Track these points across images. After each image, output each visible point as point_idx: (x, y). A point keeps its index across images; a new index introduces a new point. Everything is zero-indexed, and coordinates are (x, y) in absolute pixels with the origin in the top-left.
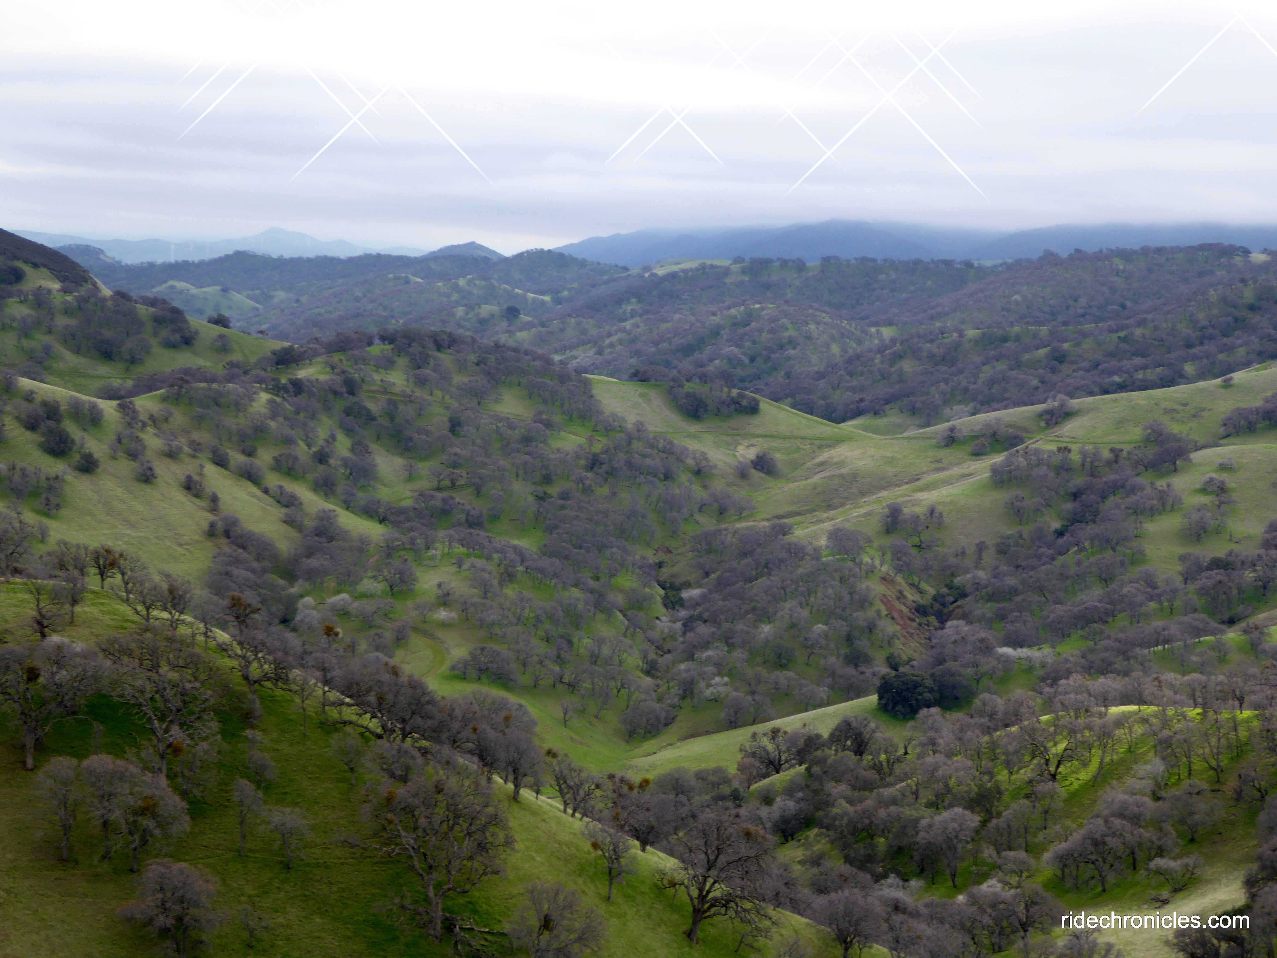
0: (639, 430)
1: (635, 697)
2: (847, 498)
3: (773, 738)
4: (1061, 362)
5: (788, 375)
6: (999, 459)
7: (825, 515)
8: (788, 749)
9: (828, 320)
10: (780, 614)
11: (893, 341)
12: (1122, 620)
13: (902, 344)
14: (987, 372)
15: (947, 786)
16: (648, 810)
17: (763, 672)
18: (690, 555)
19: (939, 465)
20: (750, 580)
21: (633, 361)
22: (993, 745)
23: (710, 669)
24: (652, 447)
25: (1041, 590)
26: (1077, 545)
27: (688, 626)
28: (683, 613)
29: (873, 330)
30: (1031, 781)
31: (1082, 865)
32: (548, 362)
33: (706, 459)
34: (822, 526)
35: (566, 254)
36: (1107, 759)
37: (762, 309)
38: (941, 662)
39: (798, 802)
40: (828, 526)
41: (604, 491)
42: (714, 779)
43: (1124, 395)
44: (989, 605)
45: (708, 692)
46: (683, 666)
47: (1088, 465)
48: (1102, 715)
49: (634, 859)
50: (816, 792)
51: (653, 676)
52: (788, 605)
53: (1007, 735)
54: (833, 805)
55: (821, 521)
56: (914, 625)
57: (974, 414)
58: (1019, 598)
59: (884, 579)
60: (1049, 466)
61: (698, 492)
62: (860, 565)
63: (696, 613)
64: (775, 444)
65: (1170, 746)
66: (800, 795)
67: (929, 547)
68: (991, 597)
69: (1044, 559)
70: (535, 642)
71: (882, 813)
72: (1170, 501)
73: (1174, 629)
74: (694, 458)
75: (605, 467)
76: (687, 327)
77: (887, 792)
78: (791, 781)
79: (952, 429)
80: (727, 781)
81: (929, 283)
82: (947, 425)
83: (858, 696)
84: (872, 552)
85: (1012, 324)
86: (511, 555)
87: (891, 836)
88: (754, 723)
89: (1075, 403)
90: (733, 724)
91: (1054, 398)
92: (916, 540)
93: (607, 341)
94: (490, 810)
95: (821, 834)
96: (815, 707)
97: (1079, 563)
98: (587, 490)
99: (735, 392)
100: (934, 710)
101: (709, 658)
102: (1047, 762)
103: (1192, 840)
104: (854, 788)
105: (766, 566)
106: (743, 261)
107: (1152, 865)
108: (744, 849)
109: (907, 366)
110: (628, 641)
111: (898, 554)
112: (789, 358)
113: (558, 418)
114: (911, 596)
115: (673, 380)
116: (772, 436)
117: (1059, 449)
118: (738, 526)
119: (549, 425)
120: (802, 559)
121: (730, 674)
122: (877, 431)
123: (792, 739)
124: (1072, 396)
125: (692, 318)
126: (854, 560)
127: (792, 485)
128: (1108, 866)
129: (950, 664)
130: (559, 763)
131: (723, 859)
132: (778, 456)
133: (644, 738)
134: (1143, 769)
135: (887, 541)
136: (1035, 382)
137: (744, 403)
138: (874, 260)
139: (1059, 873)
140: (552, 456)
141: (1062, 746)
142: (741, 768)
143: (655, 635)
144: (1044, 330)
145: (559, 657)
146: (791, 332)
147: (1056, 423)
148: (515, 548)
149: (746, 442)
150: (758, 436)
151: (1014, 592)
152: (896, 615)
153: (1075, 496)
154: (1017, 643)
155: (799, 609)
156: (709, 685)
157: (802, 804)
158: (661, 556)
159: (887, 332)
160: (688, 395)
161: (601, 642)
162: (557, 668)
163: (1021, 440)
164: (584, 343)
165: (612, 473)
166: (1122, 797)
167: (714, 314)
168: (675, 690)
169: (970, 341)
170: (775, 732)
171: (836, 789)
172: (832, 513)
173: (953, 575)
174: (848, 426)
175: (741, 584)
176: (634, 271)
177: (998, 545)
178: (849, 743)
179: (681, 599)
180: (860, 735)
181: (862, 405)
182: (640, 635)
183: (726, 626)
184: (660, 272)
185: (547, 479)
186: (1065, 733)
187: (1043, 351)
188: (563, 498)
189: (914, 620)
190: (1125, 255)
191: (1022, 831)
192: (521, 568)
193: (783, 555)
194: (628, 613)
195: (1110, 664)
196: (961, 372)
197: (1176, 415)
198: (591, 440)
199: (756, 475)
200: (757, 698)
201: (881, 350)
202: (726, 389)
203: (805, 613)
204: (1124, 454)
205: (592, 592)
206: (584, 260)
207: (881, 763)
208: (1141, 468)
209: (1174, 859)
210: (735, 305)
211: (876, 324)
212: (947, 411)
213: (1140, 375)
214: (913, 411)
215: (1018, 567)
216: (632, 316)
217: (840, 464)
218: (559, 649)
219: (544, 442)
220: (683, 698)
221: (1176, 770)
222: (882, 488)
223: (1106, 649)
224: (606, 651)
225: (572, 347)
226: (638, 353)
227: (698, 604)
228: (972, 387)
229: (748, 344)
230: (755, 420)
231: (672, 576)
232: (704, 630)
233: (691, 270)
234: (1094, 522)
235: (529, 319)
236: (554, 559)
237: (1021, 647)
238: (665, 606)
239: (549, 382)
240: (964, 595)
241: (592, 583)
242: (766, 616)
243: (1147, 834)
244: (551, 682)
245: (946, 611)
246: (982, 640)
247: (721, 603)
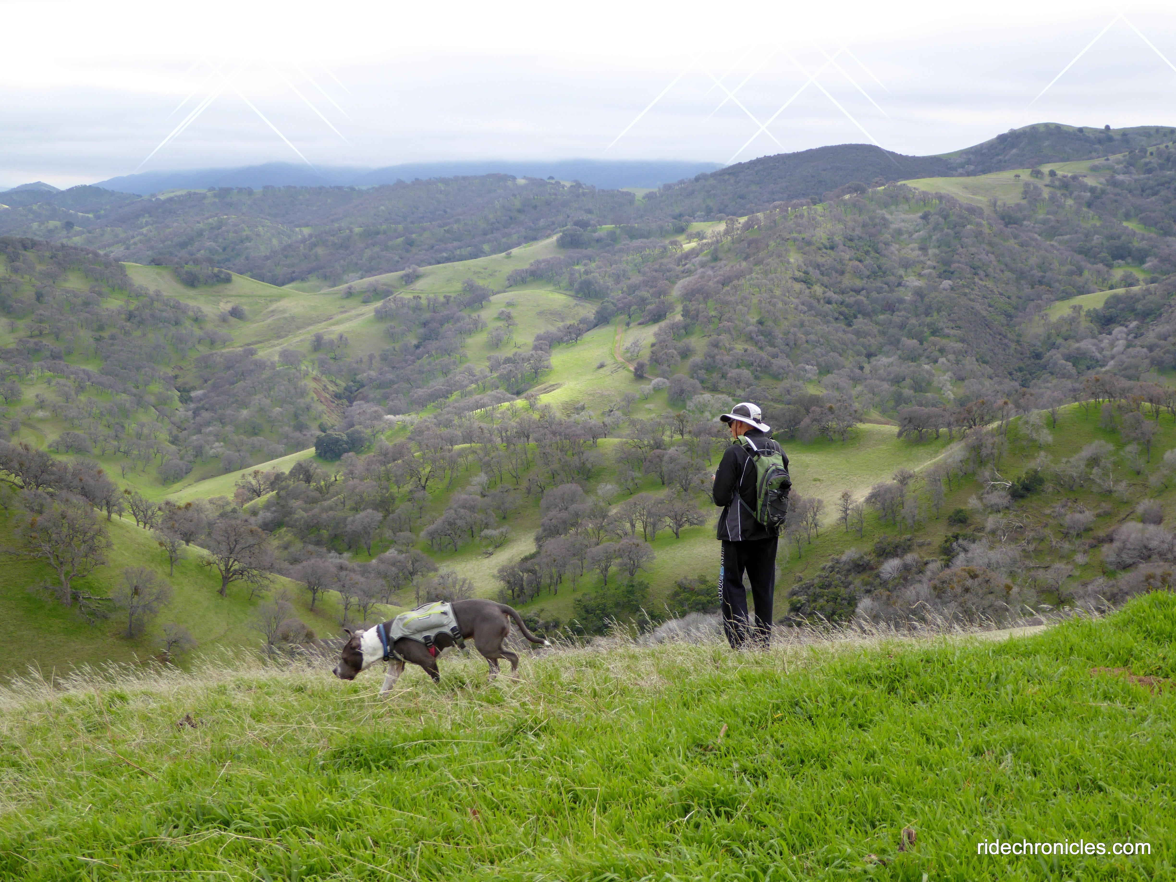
0: (157, 295)
1: (166, 458)
2: (289, 332)
3: (255, 477)
4: (411, 246)
5: (247, 259)
6: (379, 304)
7: (276, 342)
8: (265, 483)
9: (269, 224)
10: (252, 403)
11: (310, 236)
12: (456, 395)
13: (316, 237)
14: (368, 253)
15: (361, 496)
16: (191, 521)
17: (245, 438)
18: (194, 370)
19: (343, 310)
20: (233, 383)
21: (149, 253)
22: (387, 472)
23: (212, 438)
24: (167, 305)
25: (408, 381)
26: (428, 353)
27: (196, 413)
28: (192, 406)
29: (297, 229)
30: (411, 491)
31: (443, 537)
32: (96, 255)
33: (201, 311)
34: (275, 348)
35: (101, 187)
36: (455, 475)
37: (228, 219)
38: (352, 425)
39: (272, 513)
40: (278, 348)
41: (138, 333)
42: (221, 503)
43: (450, 264)
44: (378, 391)
45: (212, 452)
46: (195, 438)
47: (431, 306)
48: (450, 451)
49: (185, 550)
50: (283, 506)
51: (176, 445)
52: (257, 397)
53: (396, 466)
54: (294, 513)
55: (274, 346)
56: (334, 405)
57: (362, 278)
58: (396, 386)
59: (315, 379)
60: (409, 307)
61: (197, 332)
62: (299, 371)
63: (200, 405)
64: (243, 300)
65: (489, 466)
66: (274, 508)
67: (340, 358)
68: (380, 386)
69: (409, 362)
70: (101, 428)
71: (324, 516)
72: (480, 325)
73: (486, 400)
74: (193, 311)
75: (138, 319)
76: (182, 231)
77: (326, 504)
78: (268, 501)
79: (350, 288)
80: (228, 503)
81: (329, 201)
82: (346, 285)
83: (303, 449)
84: (306, 363)
85: (381, 224)
86: (82, 375)
87: (330, 529)
88: (241, 469)
89: (422, 270)
90: (228, 469)
91: (409, 267)
92: (333, 355)
93: (132, 241)
94: (96, 527)
95: (288, 531)
96: (277, 457)
97: (429, 364)
98: (127, 333)
99: (216, 270)
100: (351, 454)
101: (210, 432)
102: (420, 479)
103: (504, 518)
104: (306, 502)
105: (242, 374)
106: (214, 189)
107: (483, 534)
108: (251, 540)
109: (320, 251)
110: (160, 424)
111: (322, 364)
112: (247, 248)
113: (105, 290)
114: (331, 388)
115: (177, 263)
116: (240, 296)
117: (414, 297)
118: (223, 351)
119: (100, 294)
120: (264, 369)
121: (224, 440)
122: (303, 290)
123: (267, 476)
124: (419, 265)
125: (184, 225)
126: (296, 368)
127: (255, 325)
128: (457, 536)
129: (357, 427)
130: (132, 497)
131: (238, 547)
132: (245, 307)
133: (174, 482)
134: (476, 480)
135: (315, 356)
136: (397, 258)
137: (222, 276)
138: (295, 188)
139: (430, 543)
140: (103, 313)
141: (428, 470)
142: (236, 496)
143: (176, 419)
144: (400, 227)
145: (116, 436)
146: (247, 232)
147: (412, 282)
148: (84, 371)
149: (225, 300)
150: (232, 296)
151: (392, 382)
152: (323, 400)
153: (425, 324)
154: (395, 413)
155: (264, 399)
156: (211, 448)
157: (276, 514)
158: (177, 372)
159: (306, 231)
160: (187, 272)
161: (142, 425)
162: (116, 443)
163: (392, 293)
164: (117, 243)
165: (142, 322)
166: (464, 496)
167: (199, 222)
168: (191, 452)
169: (357, 234)
170: (256, 473)
171: (295, 503)
172: (281, 341)
173: (356, 374)
174: (287, 288)
175: (227, 386)
176: (146, 197)
177: (381, 355)
178: (301, 476)
179: (191, 397)
180: (308, 471)
181: (294, 275)
182: (166, 420)
183: (220, 412)
184: (162, 197)
185: (101, 328)
186: (430, 462)
187: (400, 240)
188: (111, 339)
189: (333, 402)
190: (445, 181)
191: (407, 520)
192: (89, 383)
193: (252, 367)
194: (157, 407)
195: (451, 421)
196: (352, 253)
197: (480, 275)
198: (127, 302)
199: (233, 320)
200: (242, 453)
201: (303, 241)
202: (210, 268)
203: (268, 401)
204: (452, 299)
205: (135, 395)
206: (113, 191)
207: (321, 487)
208: (462, 307)
209: (495, 529)
210: (211, 217)
211: (299, 226)
212: (345, 277)
213: (458, 252)
214: (325, 277)
215: (394, 368)
216: (146, 225)
217: (284, 311)
218: (116, 431)
219: (98, 305)
220: (196, 456)
221: (493, 479)
222: (310, 324)
223: (448, 413)
224: (146, 431)
225: (111, 245)
226: (152, 248)
227: (201, 400)
228: (360, 262)
229: (221, 240)
230: (229, 286)
231: (185, 383)
232: (206, 415)
233: (182, 196)
234: (437, 339)
235: (80, 229)
236: (109, 377)
237: (399, 414)
238: (181, 402)
239: (97, 267)
240: (363, 386)
241: (134, 390)
242: (244, 405)
243: (479, 516)
244: (113, 451)
245: (352, 395)
246: (376, 412)
247: (216, 398)
